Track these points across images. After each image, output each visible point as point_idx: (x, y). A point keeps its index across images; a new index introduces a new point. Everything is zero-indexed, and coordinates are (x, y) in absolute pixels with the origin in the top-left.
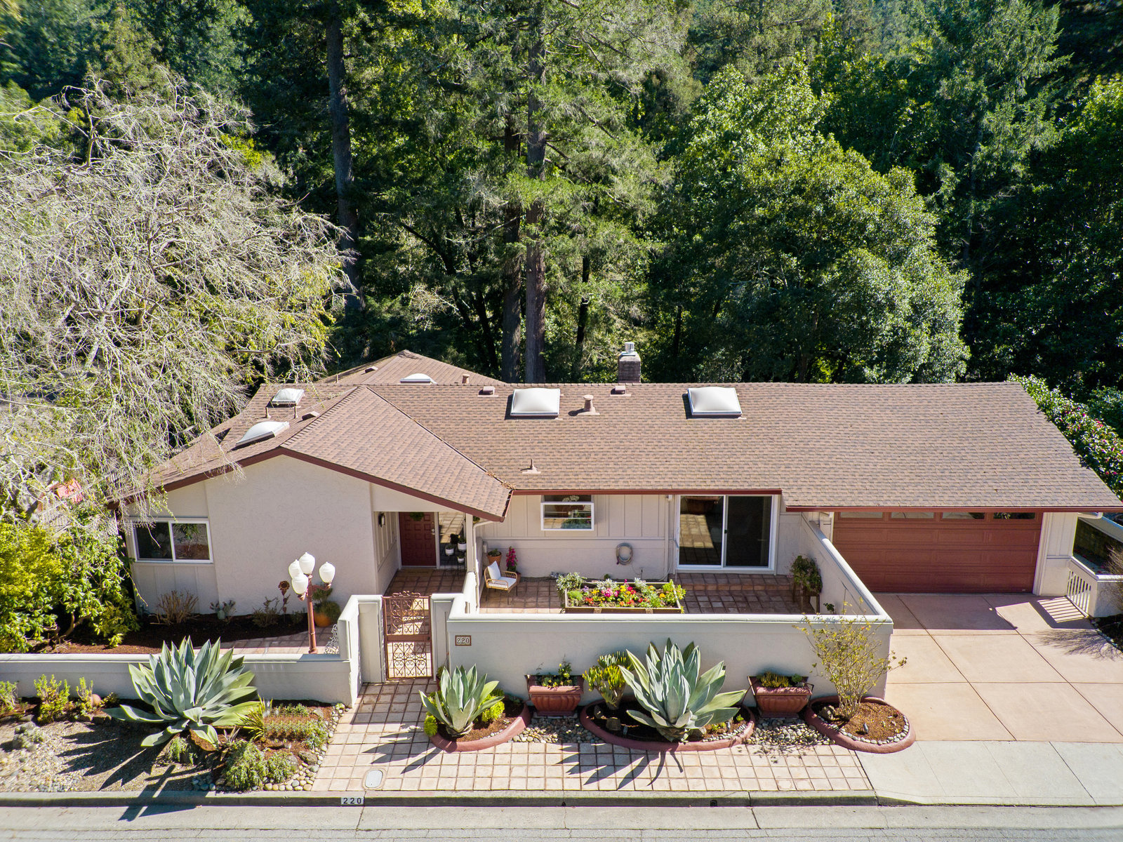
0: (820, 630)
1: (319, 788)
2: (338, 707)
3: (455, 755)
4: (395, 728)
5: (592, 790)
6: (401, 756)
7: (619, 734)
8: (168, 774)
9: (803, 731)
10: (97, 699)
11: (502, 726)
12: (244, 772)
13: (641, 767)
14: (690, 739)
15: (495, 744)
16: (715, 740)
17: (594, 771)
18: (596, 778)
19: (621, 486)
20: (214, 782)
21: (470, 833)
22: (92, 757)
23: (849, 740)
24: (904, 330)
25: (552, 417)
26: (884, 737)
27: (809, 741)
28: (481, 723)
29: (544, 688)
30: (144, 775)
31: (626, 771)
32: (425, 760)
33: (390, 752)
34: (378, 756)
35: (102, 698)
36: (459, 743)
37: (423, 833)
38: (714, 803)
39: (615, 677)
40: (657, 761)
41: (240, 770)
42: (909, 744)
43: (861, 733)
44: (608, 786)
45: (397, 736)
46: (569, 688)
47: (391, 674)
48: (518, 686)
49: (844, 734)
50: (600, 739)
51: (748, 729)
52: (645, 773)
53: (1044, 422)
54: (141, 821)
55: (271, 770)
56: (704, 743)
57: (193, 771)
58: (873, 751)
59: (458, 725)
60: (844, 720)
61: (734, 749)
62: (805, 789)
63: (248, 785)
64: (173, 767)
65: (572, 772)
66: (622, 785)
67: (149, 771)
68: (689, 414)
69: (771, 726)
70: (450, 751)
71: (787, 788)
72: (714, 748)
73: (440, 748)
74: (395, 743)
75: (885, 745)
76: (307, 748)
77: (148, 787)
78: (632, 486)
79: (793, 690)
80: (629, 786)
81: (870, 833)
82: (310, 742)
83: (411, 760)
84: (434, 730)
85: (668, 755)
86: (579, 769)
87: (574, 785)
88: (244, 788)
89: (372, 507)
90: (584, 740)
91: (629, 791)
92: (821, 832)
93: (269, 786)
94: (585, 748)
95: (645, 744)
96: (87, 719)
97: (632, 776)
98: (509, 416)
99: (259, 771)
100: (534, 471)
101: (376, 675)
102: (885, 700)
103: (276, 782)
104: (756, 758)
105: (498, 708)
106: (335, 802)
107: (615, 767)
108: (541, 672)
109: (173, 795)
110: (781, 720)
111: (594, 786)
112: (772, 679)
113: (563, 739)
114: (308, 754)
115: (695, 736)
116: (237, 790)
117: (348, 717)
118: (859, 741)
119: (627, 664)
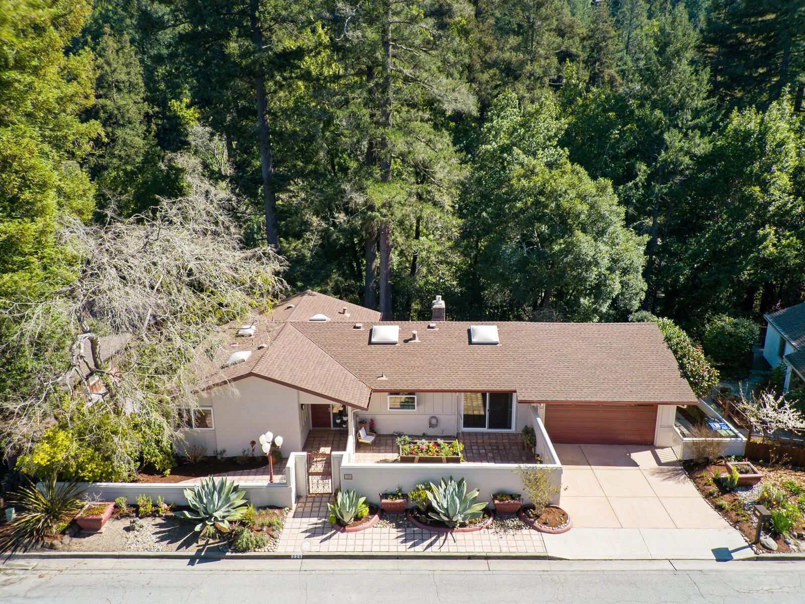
0: (526, 472)
1: (280, 550)
2: (286, 509)
3: (345, 534)
4: (315, 520)
5: (411, 552)
6: (319, 534)
7: (425, 524)
8: (207, 544)
9: (517, 521)
10: (166, 506)
11: (368, 519)
12: (244, 543)
13: (435, 540)
14: (460, 526)
15: (364, 529)
16: (473, 526)
17: (412, 542)
18: (414, 545)
19: (431, 387)
20: (230, 548)
21: (354, 572)
22: (169, 535)
23: (539, 527)
24: (605, 275)
25: (394, 344)
26: (556, 526)
27: (519, 527)
28: (357, 518)
29: (389, 501)
30: (195, 544)
31: (428, 542)
32: (330, 537)
33: (313, 532)
34: (308, 534)
35: (168, 505)
36: (347, 528)
37: (332, 572)
38: (469, 558)
39: (423, 496)
40: (443, 537)
41: (242, 541)
42: (568, 530)
43: (545, 524)
44: (419, 549)
45: (316, 524)
46: (401, 501)
47: (311, 492)
48: (376, 499)
49: (536, 524)
50: (416, 526)
51: (490, 521)
52: (437, 543)
53: (666, 349)
54: (198, 566)
55: (257, 542)
56: (467, 528)
57: (218, 542)
58: (550, 533)
59: (346, 520)
60: (537, 517)
61: (482, 531)
62: (514, 552)
63: (247, 549)
64: (208, 541)
65: (402, 542)
66: (425, 549)
67: (197, 543)
68: (470, 343)
69: (502, 519)
70: (342, 532)
71: (505, 551)
72: (472, 531)
73: (338, 530)
74: (315, 528)
75: (556, 529)
76: (273, 530)
77: (198, 550)
78: (437, 387)
79: (512, 502)
80: (429, 550)
81: (542, 573)
82: (274, 528)
83: (324, 537)
84: (334, 522)
85: (449, 534)
86: (405, 541)
87: (404, 549)
88: (244, 551)
89: (299, 401)
90: (408, 527)
91: (430, 552)
92: (518, 573)
93: (257, 550)
94: (409, 530)
95: (439, 529)
96: (162, 516)
97: (431, 545)
98: (370, 343)
99: (252, 542)
100: (384, 378)
101: (303, 492)
102: (560, 506)
103: (260, 547)
104: (492, 535)
105: (366, 511)
106: (288, 557)
107: (423, 540)
108: (387, 492)
109: (211, 554)
110: (507, 516)
111: (412, 549)
112: (502, 496)
113: (398, 526)
114: (274, 533)
115: (463, 525)
116: (241, 552)
117: (291, 514)
118: (544, 528)
119: (430, 489)
